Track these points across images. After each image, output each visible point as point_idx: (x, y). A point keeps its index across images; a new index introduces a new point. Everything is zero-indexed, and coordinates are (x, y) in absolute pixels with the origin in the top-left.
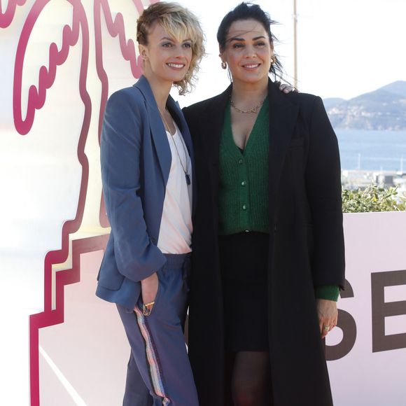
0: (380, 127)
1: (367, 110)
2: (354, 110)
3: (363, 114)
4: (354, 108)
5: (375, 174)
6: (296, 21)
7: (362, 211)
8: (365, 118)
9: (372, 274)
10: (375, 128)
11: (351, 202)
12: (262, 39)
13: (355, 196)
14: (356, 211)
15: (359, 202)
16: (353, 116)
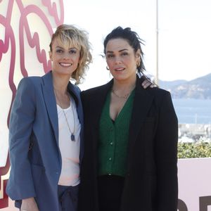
0: (208, 98)
1: (201, 87)
2: (193, 87)
3: (199, 89)
4: (193, 86)
5: (206, 127)
6: (158, 33)
7: (194, 157)
8: (200, 92)
9: (200, 198)
10: (206, 98)
11: (187, 151)
12: (126, 51)
13: (190, 147)
14: (190, 157)
15: (192, 151)
16: (192, 91)
